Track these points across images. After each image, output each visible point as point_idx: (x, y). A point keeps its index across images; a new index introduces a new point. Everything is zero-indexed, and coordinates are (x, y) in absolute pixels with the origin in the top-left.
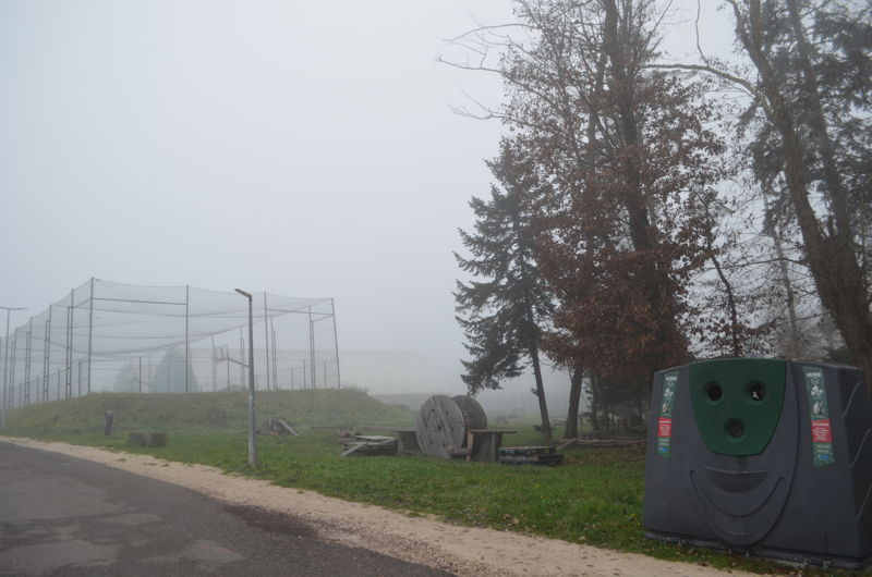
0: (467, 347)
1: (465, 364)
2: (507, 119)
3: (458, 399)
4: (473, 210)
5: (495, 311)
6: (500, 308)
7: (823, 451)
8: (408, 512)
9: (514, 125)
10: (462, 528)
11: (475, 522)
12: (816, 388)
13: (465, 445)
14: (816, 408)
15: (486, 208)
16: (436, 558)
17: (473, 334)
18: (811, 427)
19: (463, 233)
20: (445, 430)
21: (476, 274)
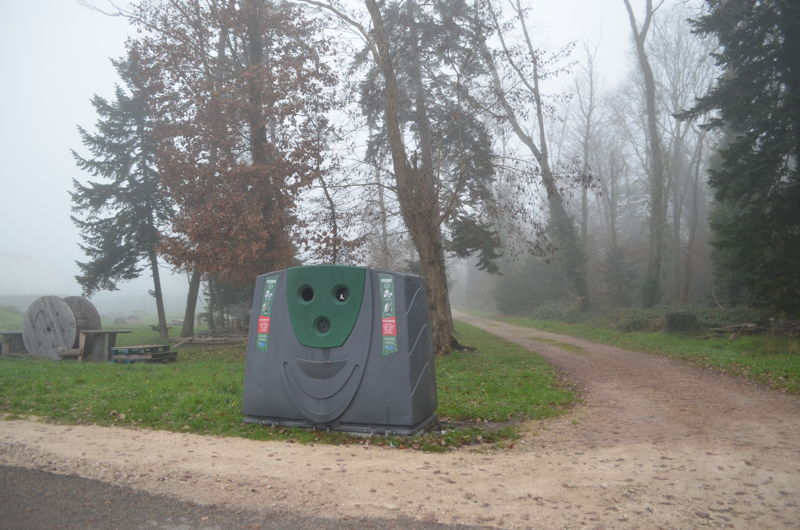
0: (83, 247)
1: (80, 265)
2: (135, 20)
3: (70, 301)
4: (95, 108)
5: (114, 213)
6: (119, 210)
7: (390, 343)
8: (7, 415)
9: (142, 26)
10: (66, 427)
11: (79, 420)
12: (387, 291)
13: (76, 346)
14: (386, 307)
15: (109, 108)
16: (34, 459)
17: (90, 235)
18: (382, 323)
19: (83, 131)
20: (54, 331)
21: (95, 174)
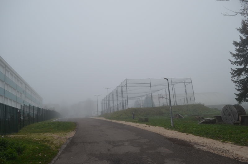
0: (236, 89)
1: (236, 94)
2: (243, 14)
3: (235, 106)
4: (234, 45)
5: (245, 77)
8: (221, 141)
9: (246, 15)
10: (241, 146)
11: (245, 145)
13: (238, 120)
15: (239, 44)
16: (233, 155)
17: (238, 85)
19: (231, 53)
20: (231, 115)
21: (237, 65)
